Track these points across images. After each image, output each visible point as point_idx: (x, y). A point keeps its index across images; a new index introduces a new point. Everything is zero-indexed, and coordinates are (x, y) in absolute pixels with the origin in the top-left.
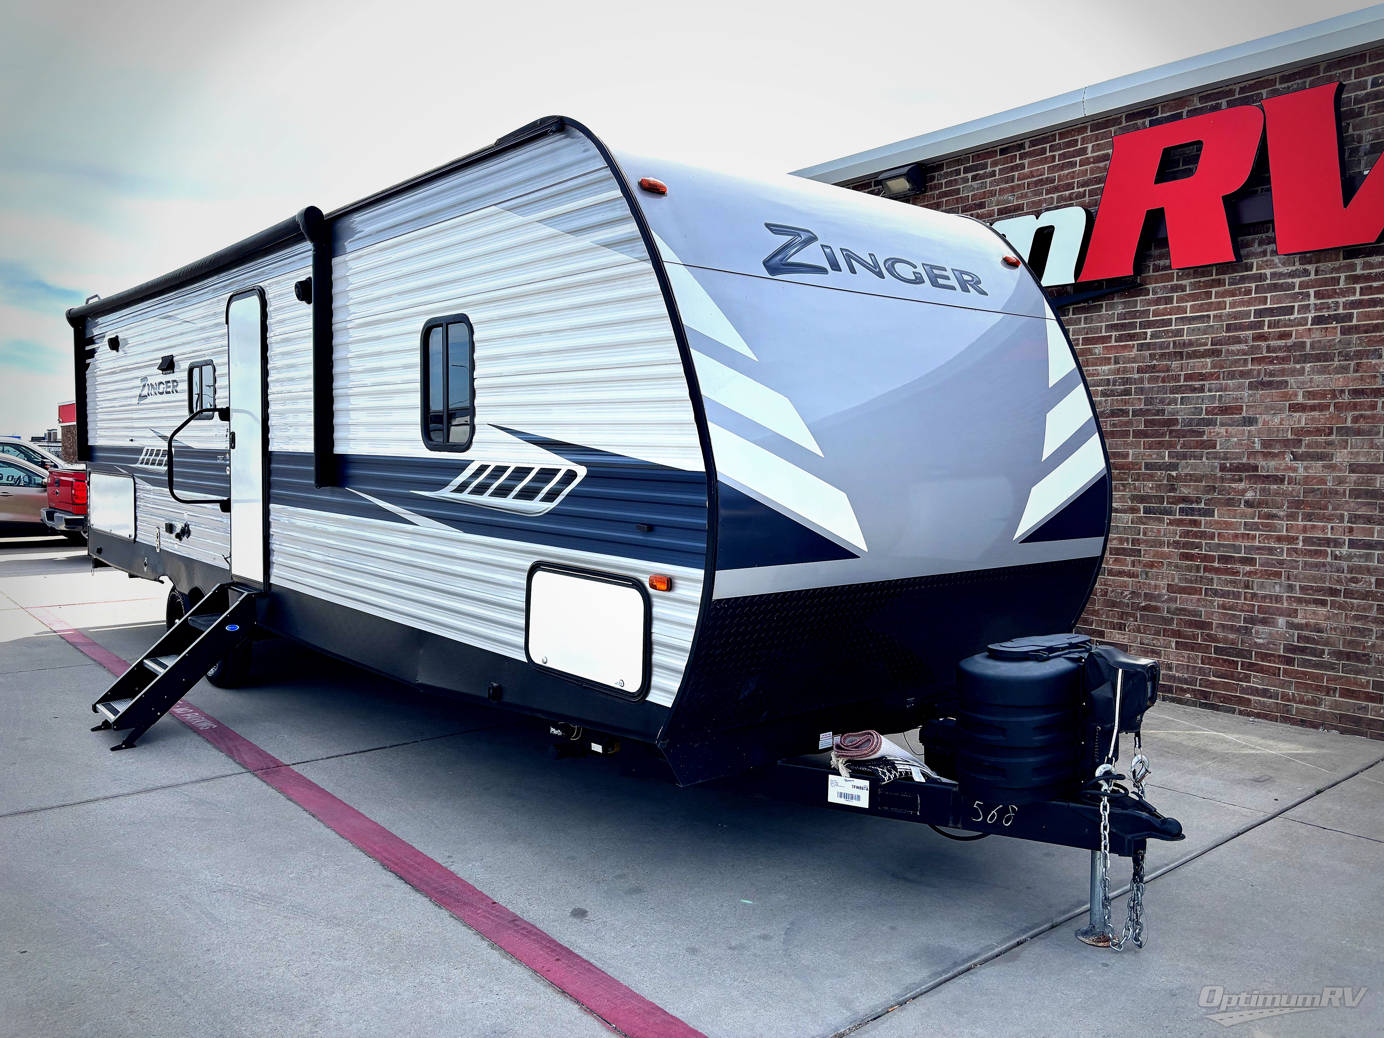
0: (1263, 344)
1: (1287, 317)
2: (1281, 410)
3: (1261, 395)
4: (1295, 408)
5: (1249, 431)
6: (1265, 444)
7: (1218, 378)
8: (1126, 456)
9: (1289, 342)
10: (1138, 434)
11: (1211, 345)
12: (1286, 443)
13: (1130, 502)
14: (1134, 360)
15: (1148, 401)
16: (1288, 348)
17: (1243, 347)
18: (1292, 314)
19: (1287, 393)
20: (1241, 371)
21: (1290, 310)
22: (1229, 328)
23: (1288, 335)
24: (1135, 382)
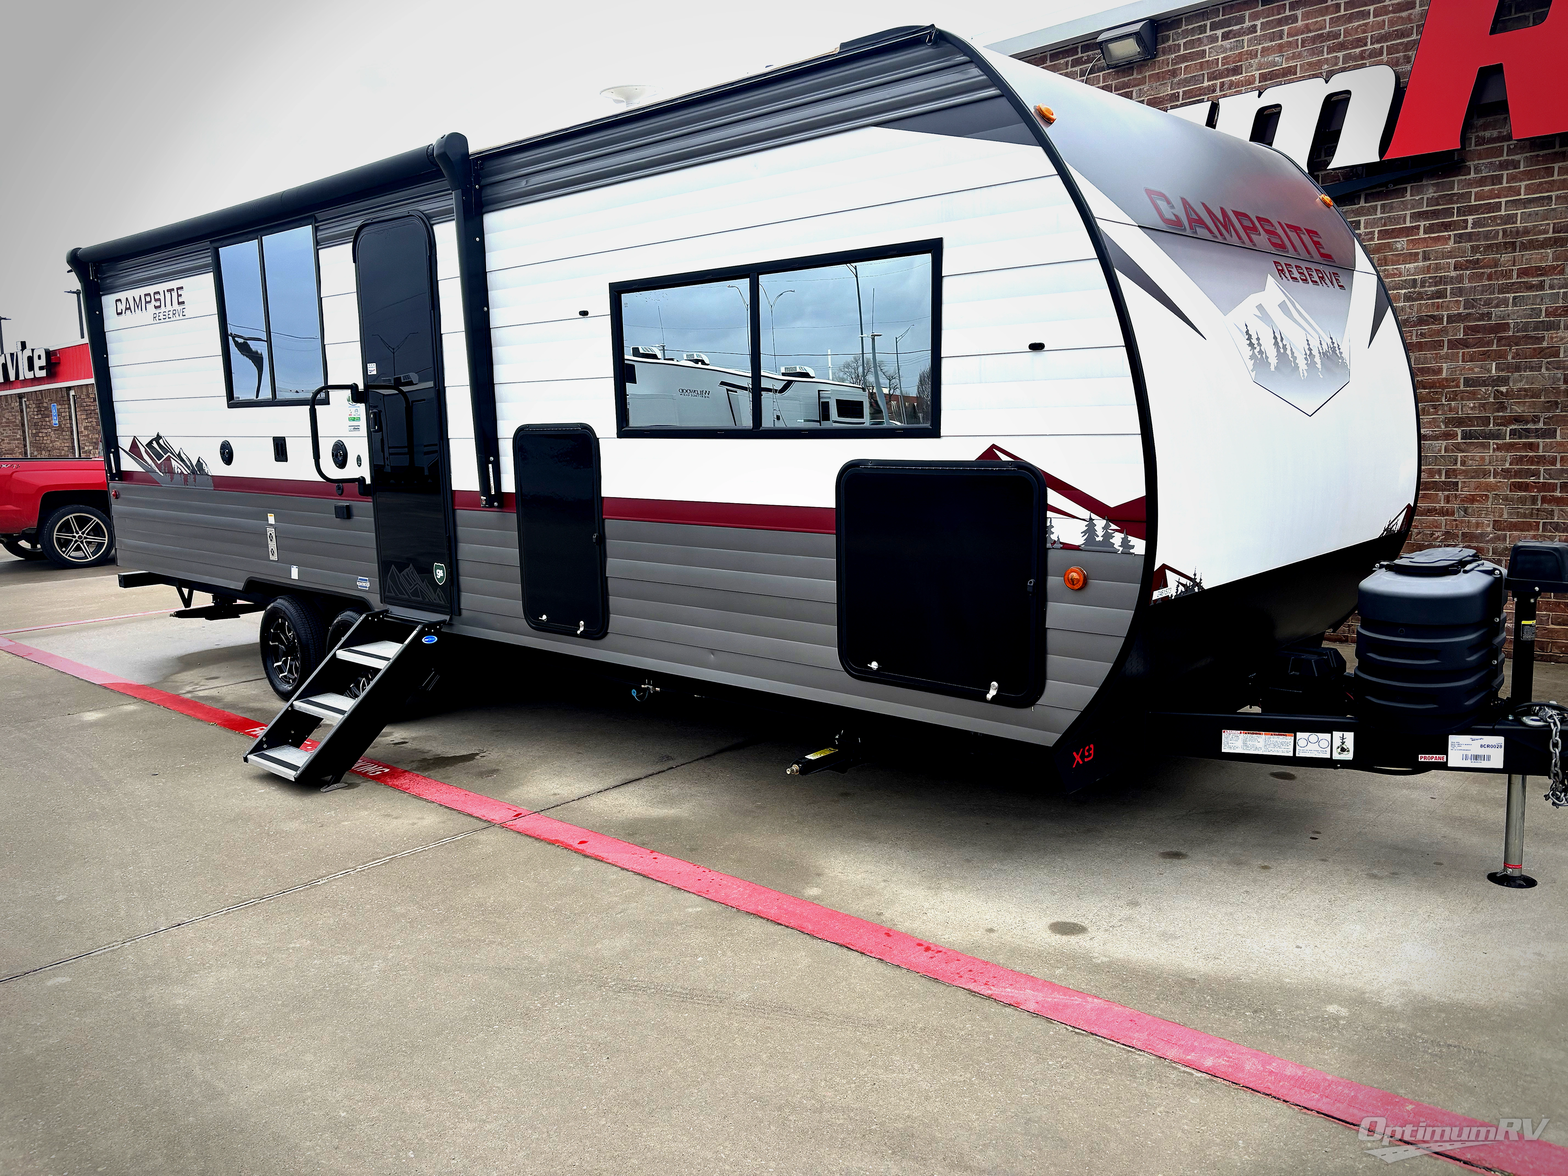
8: (1440, 371)
10: (1453, 344)
11: (1553, 232)
13: (1443, 427)
14: (1450, 255)
15: (1468, 305)
24: (1452, 280)
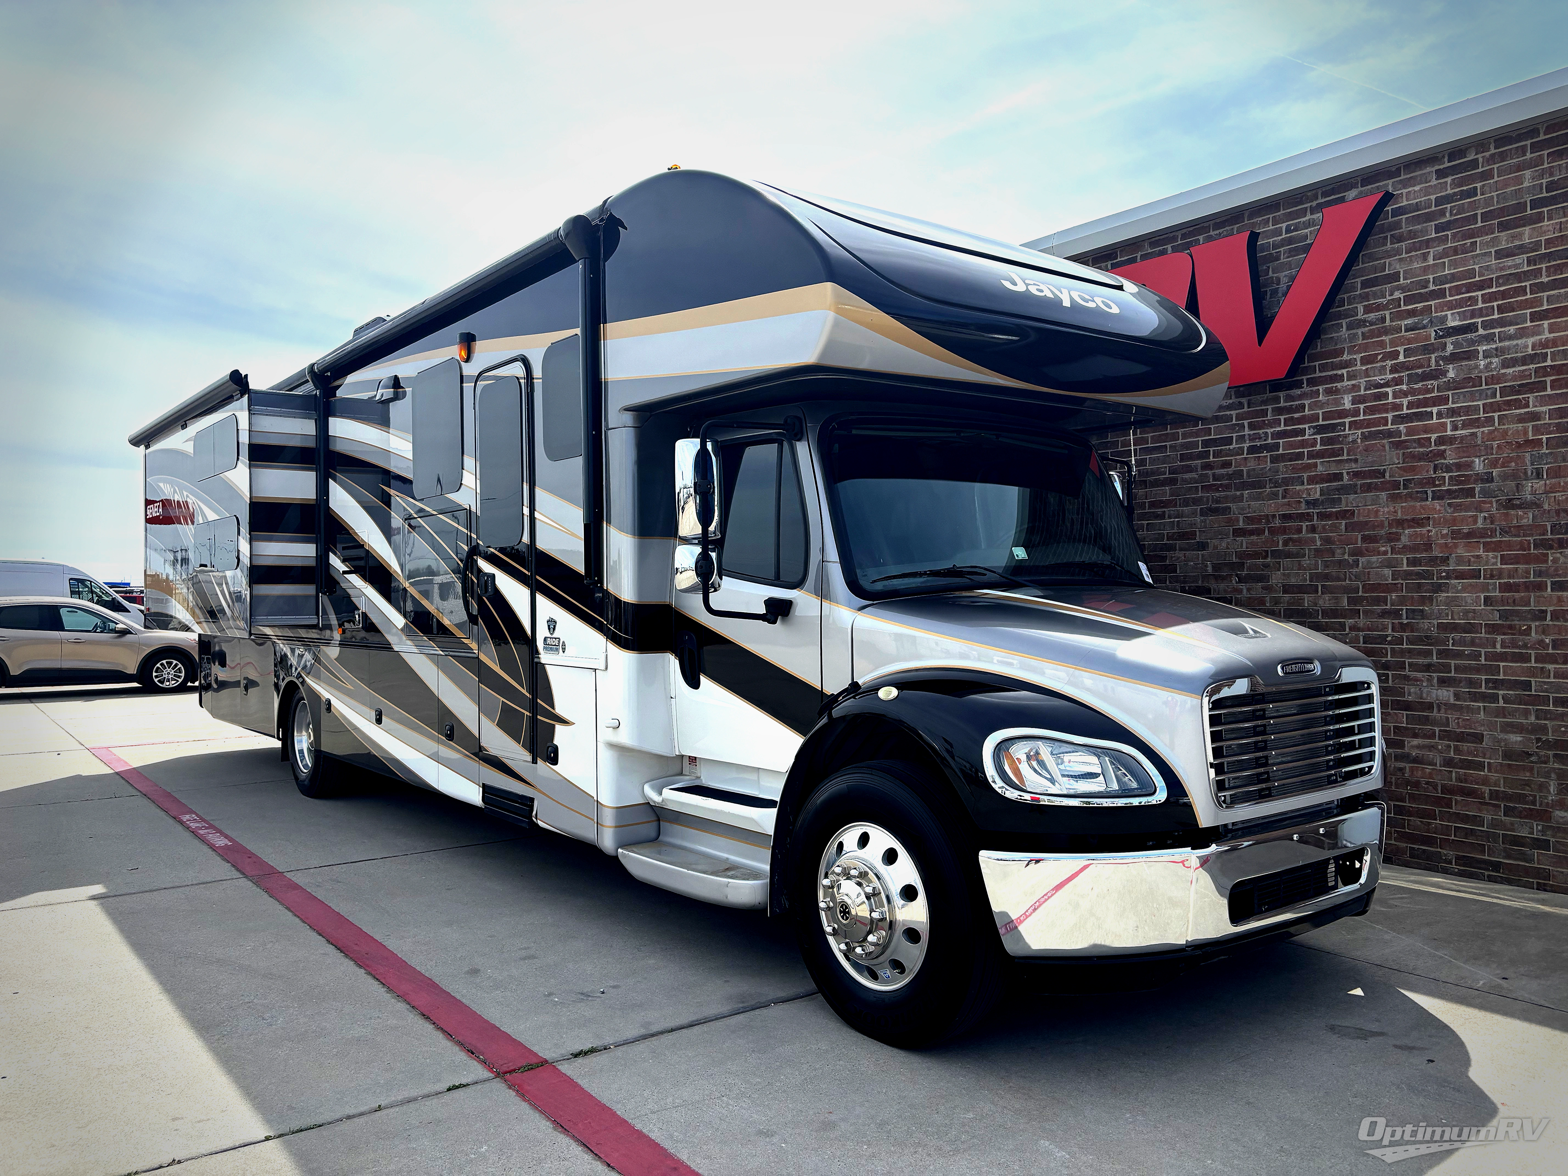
0: (1210, 472)
1: (1228, 447)
2: (1227, 535)
3: (1211, 521)
4: (1239, 532)
5: (1203, 555)
6: (1216, 567)
7: (1175, 506)
9: (1230, 470)
11: (1169, 474)
12: (1232, 566)
16: (1230, 477)
17: (1194, 475)
18: (1231, 444)
19: (1230, 519)
20: (1194, 498)
21: (1229, 441)
22: (1183, 458)
23: (1228, 464)
